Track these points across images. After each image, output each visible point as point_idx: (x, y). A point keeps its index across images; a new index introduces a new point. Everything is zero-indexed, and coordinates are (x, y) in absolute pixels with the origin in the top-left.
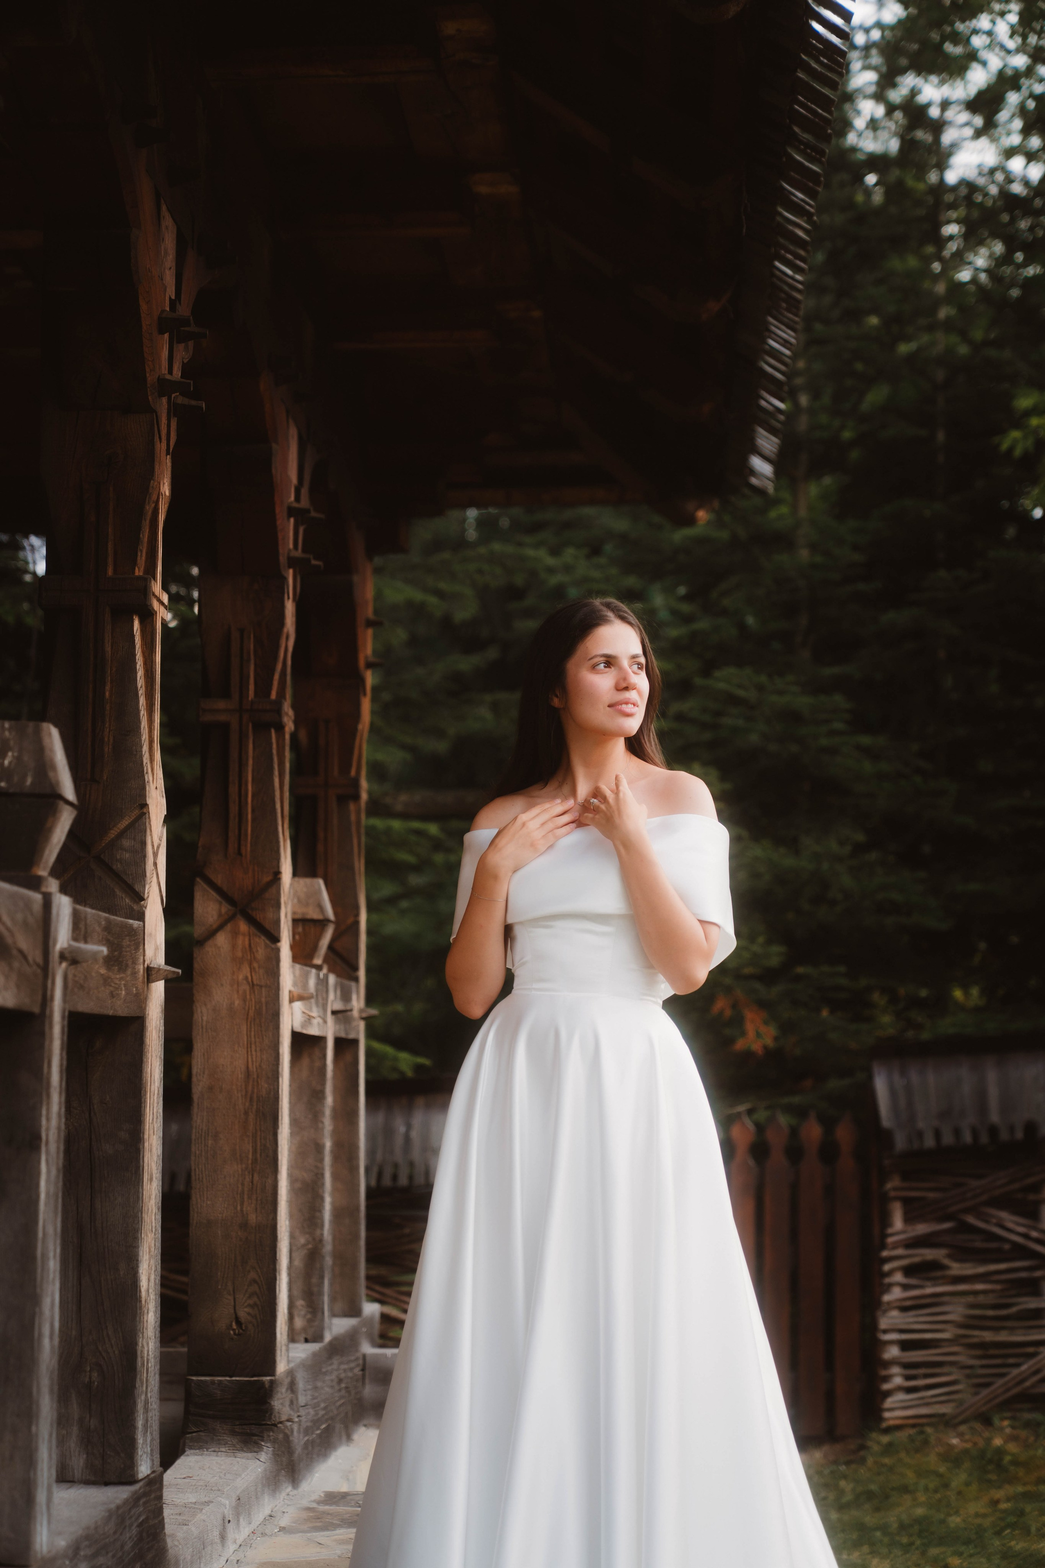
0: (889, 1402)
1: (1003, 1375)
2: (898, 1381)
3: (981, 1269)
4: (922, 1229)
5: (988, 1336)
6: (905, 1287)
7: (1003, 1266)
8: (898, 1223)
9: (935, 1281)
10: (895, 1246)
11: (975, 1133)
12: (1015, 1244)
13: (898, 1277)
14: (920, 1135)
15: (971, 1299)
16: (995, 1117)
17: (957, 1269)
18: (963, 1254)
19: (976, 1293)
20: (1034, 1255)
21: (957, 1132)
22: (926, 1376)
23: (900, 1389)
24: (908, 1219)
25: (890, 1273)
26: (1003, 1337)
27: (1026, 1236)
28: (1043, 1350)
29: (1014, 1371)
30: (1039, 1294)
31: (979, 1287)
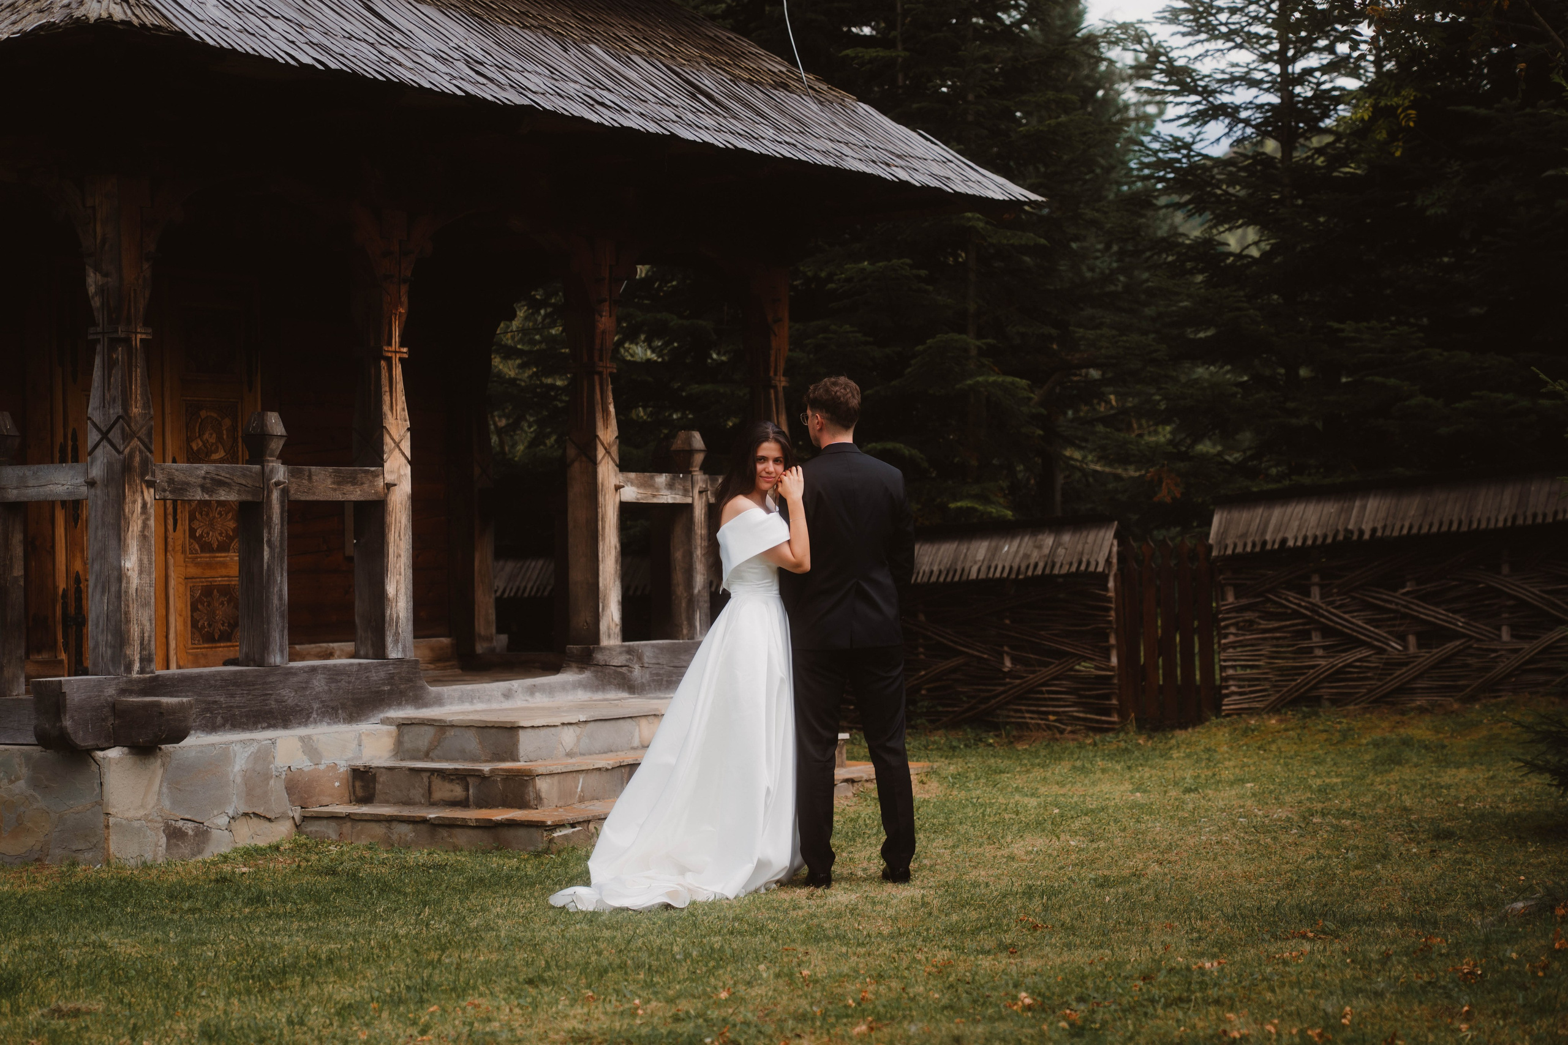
0: (1226, 701)
1: (1286, 686)
2: (1233, 689)
3: (1276, 624)
4: (1244, 601)
5: (1283, 663)
6: (1235, 635)
7: (1288, 623)
8: (1231, 599)
9: (1252, 632)
10: (1228, 611)
11: (1254, 545)
12: (1295, 612)
13: (1233, 630)
14: (1226, 547)
15: (1275, 642)
16: (1268, 537)
17: (1264, 624)
18: (1269, 616)
19: (1276, 638)
20: (1304, 616)
21: (1245, 545)
22: (1250, 686)
23: (1233, 693)
24: (1236, 598)
25: (1227, 627)
26: (1290, 663)
27: (1299, 605)
28: (1312, 671)
29: (1294, 683)
30: (1310, 639)
31: (1278, 635)
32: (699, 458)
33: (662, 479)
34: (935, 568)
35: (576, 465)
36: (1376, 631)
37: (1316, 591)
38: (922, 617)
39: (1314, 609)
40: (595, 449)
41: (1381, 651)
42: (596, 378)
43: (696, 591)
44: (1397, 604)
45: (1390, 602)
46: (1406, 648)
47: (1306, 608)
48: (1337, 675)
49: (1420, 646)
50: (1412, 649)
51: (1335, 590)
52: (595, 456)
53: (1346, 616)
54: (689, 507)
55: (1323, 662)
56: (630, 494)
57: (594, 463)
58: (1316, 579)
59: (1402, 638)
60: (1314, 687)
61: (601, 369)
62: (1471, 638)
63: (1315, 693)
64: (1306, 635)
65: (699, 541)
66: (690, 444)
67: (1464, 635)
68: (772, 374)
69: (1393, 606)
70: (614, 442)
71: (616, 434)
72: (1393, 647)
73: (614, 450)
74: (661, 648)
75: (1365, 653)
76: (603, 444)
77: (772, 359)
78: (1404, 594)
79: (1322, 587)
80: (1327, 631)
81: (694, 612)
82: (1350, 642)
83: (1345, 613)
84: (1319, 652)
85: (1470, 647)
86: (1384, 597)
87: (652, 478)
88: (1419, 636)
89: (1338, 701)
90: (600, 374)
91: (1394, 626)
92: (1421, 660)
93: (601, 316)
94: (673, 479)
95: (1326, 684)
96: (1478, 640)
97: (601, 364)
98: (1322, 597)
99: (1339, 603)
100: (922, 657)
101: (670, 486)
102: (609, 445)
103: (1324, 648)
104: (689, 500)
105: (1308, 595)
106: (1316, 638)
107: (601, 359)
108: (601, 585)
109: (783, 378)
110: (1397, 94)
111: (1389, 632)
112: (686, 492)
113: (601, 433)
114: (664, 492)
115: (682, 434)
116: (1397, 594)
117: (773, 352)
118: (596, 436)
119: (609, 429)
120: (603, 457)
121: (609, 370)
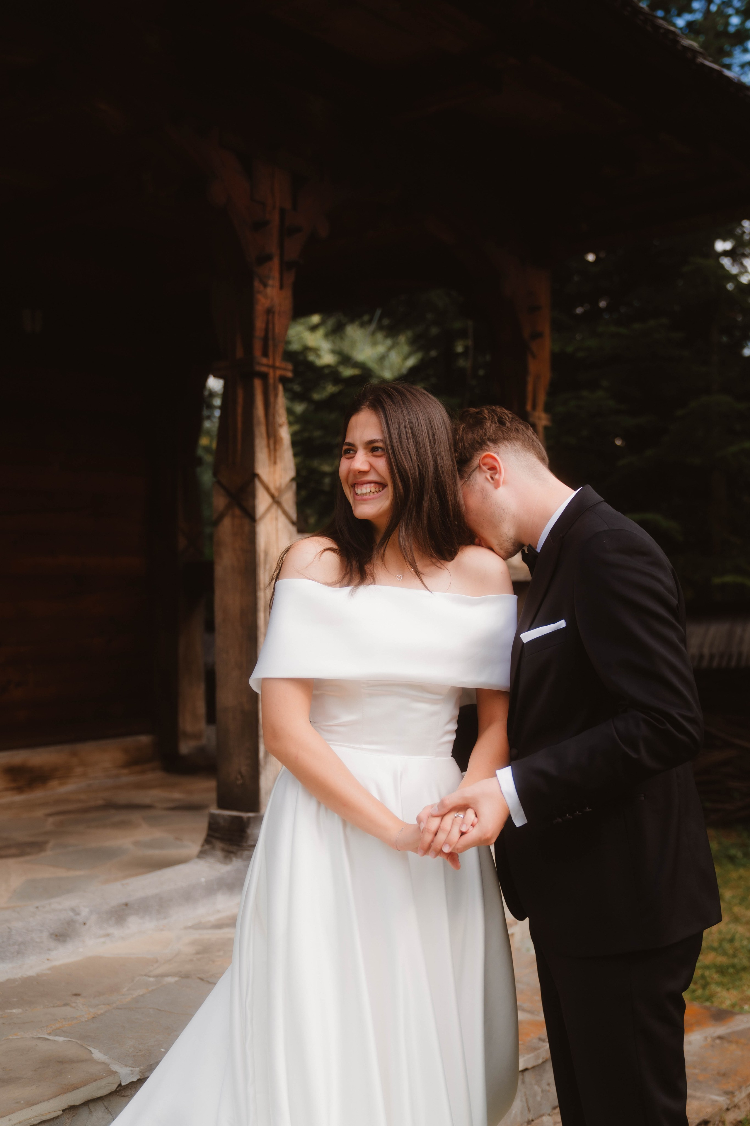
34: (706, 651)
35: (227, 523)
40: (253, 495)
42: (258, 384)
52: (253, 508)
57: (252, 518)
61: (264, 369)
68: (529, 407)
70: (288, 487)
71: (291, 473)
73: (289, 500)
76: (267, 489)
77: (530, 388)
90: (264, 377)
93: (265, 285)
97: (264, 361)
102: (280, 490)
107: (265, 354)
109: (543, 415)
113: (263, 470)
117: (530, 380)
118: (255, 476)
119: (279, 466)
120: (268, 510)
121: (279, 373)
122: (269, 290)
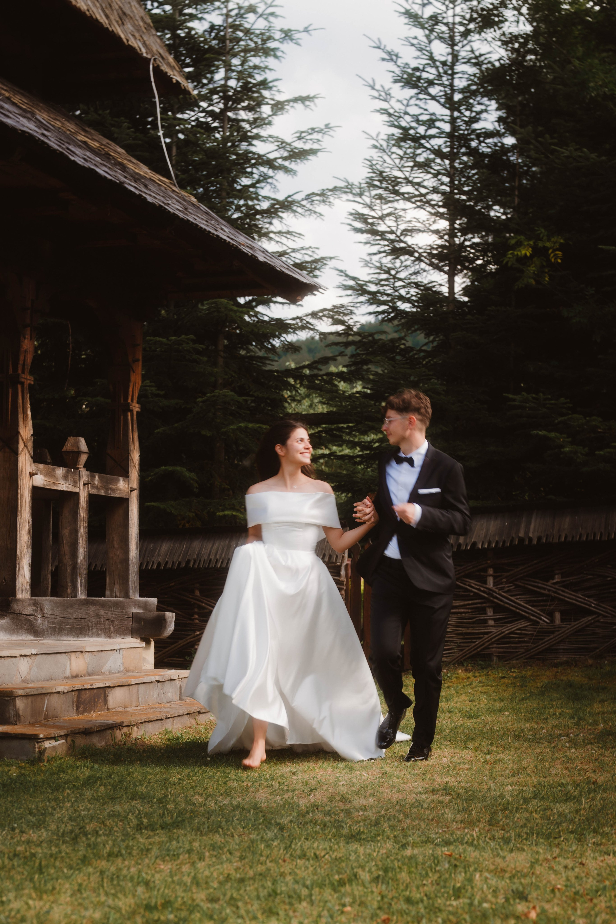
1: (468, 646)
3: (462, 603)
5: (464, 630)
7: (470, 602)
12: (476, 593)
15: (460, 615)
19: (461, 613)
20: (482, 597)
26: (470, 631)
27: (479, 589)
28: (486, 636)
29: (474, 644)
30: (486, 613)
31: (462, 610)
32: (84, 458)
33: (60, 471)
36: (533, 609)
37: (491, 581)
38: (198, 593)
39: (490, 592)
40: (18, 443)
41: (535, 623)
42: (19, 387)
43: (79, 560)
44: (549, 590)
45: (544, 589)
46: (552, 621)
47: (484, 592)
48: (504, 639)
49: (562, 620)
50: (558, 621)
51: (505, 580)
52: (17, 448)
53: (512, 598)
54: (76, 495)
55: (494, 630)
56: (40, 480)
57: (16, 453)
58: (491, 571)
59: (551, 615)
60: (487, 648)
61: (23, 380)
62: (600, 615)
63: (487, 652)
64: (483, 611)
65: (82, 522)
66: (78, 447)
67: (594, 613)
68: (129, 401)
69: (546, 592)
70: (30, 439)
71: (32, 432)
72: (544, 621)
73: (30, 444)
74: (56, 603)
75: (523, 624)
76: (23, 439)
77: (131, 389)
78: (554, 584)
79: (495, 577)
80: (497, 608)
81: (77, 576)
82: (516, 616)
83: (511, 596)
84: (491, 623)
85: (598, 621)
86: (540, 585)
87: (54, 470)
88: (563, 613)
89: (504, 658)
90: (22, 385)
91: (546, 606)
92: (563, 630)
93: (24, 339)
94: (67, 472)
95: (495, 645)
96: (604, 616)
97: (23, 376)
98: (495, 584)
99: (506, 589)
100: (197, 621)
101: (65, 477)
102: (27, 440)
103: (495, 620)
104: (77, 490)
105: (485, 582)
106: (490, 612)
107: (23, 372)
108: (18, 550)
109: (137, 405)
110: (549, 240)
111: (541, 610)
112: (75, 483)
113: (21, 430)
114: (61, 481)
115: (71, 439)
116: (549, 584)
117: (131, 384)
118: (18, 433)
119: (27, 428)
120: (23, 450)
121: (29, 382)
122: (26, 341)
